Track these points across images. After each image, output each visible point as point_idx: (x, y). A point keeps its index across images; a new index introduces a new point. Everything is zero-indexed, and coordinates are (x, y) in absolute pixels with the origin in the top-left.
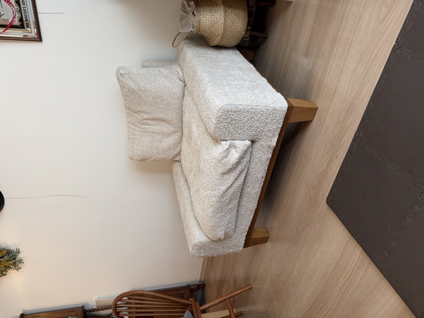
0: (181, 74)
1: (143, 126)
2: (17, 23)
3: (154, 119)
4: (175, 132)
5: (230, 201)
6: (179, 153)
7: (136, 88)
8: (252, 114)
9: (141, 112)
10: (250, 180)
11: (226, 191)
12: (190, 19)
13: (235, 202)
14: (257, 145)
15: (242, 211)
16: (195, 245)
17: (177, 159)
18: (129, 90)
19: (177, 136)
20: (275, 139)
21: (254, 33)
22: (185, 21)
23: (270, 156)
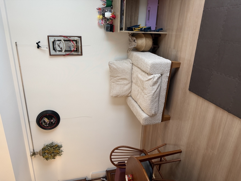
0: (131, 61)
1: (117, 82)
2: (75, 50)
3: (121, 79)
4: (129, 83)
5: (156, 97)
6: (130, 92)
7: (116, 68)
8: (161, 65)
9: (117, 77)
10: (162, 90)
11: (154, 93)
12: (133, 43)
13: (157, 98)
14: (163, 76)
15: (160, 103)
16: (144, 119)
17: (129, 95)
18: (113, 69)
19: (129, 85)
20: (169, 74)
21: (155, 46)
22: (131, 44)
23: (168, 80)
